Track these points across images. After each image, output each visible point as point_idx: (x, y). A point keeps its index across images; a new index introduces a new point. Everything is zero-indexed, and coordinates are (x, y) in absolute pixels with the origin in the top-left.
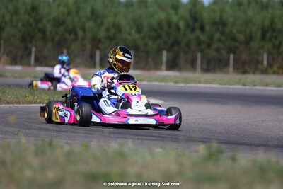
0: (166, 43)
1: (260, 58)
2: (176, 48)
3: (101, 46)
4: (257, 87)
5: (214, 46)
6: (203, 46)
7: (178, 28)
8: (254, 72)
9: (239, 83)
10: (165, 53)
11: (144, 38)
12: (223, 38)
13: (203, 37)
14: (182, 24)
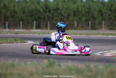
0: (35, 18)
1: (74, 23)
2: (39, 20)
3: (9, 19)
5: (55, 19)
7: (40, 12)
8: (72, 29)
10: (35, 22)
11: (26, 16)
12: (58, 15)
13: (50, 15)
14: (41, 10)
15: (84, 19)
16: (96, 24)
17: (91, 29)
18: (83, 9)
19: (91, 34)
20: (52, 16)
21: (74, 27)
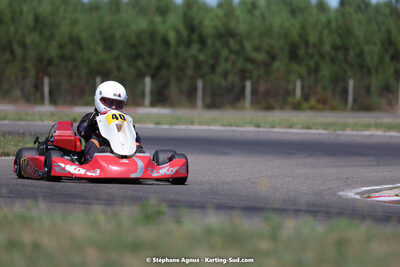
0: (148, 65)
1: (290, 87)
2: (164, 72)
3: (52, 69)
4: (276, 130)
5: (220, 69)
6: (206, 69)
7: (166, 42)
8: (282, 108)
9: (250, 124)
10: (148, 81)
11: (117, 58)
12: (233, 57)
13: (202, 57)
14: (172, 36)
15: (326, 71)
16: (374, 89)
17: (353, 109)
18: (325, 33)
19: (345, 126)
20: (211, 61)
21: (290, 99)
